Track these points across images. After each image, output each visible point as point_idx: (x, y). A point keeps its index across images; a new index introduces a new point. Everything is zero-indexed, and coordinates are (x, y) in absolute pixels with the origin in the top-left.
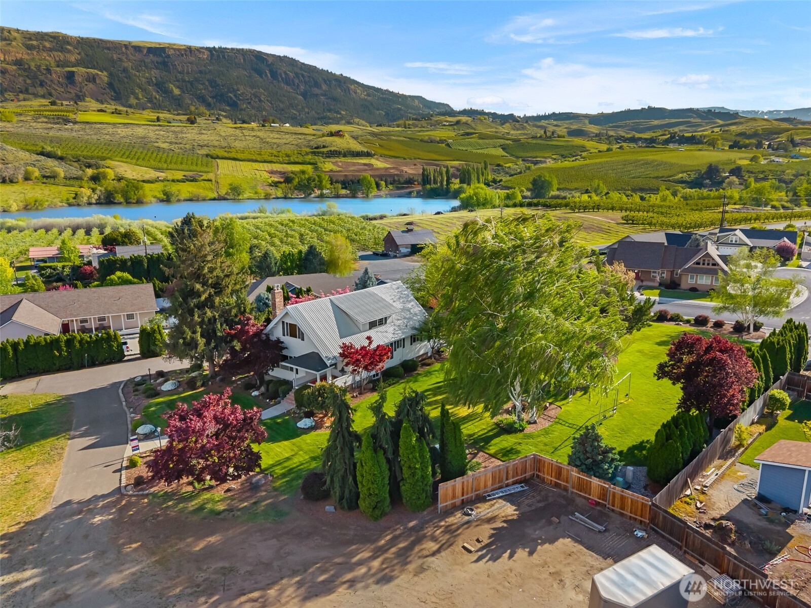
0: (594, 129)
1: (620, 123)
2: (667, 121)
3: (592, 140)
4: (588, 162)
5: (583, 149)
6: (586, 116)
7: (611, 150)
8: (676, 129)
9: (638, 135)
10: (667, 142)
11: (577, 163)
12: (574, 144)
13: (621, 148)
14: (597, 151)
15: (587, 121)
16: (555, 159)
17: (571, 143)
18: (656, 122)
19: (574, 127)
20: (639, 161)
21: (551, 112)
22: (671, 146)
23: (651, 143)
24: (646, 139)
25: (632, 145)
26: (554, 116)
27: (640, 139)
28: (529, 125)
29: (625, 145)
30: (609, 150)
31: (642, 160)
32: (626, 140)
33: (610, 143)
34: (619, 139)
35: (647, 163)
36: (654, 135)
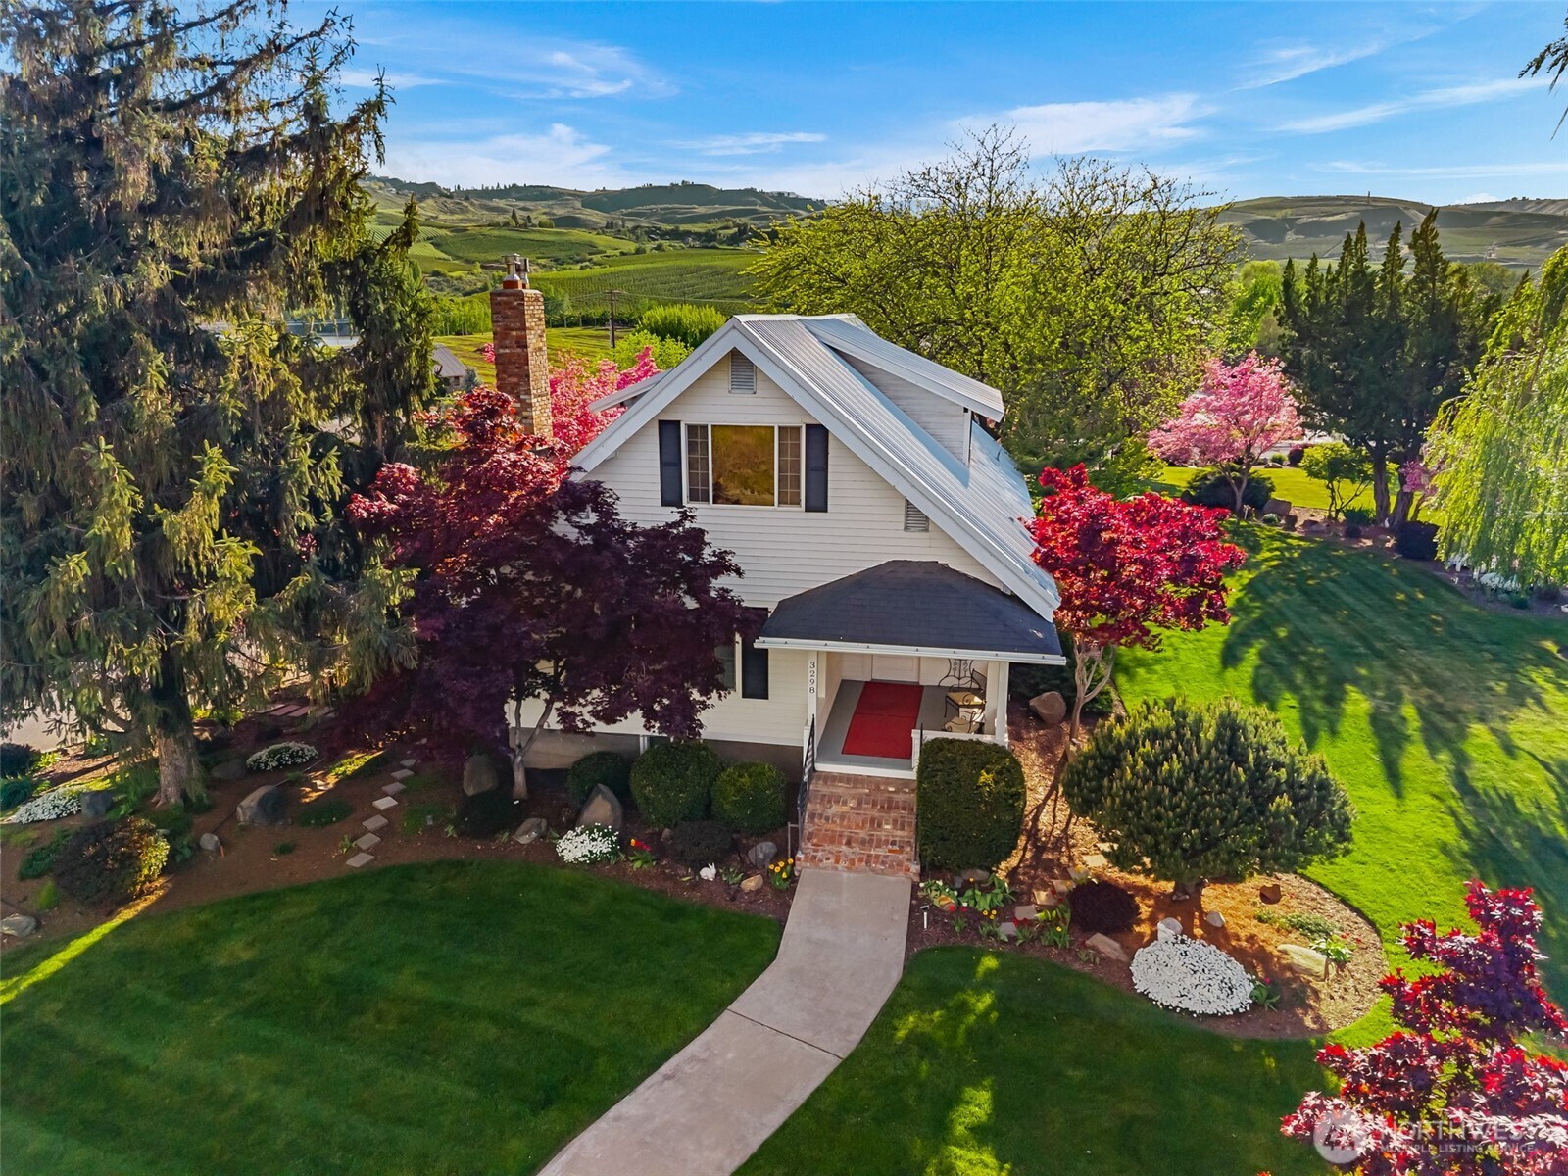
0: (598, 217)
1: (641, 209)
2: (718, 208)
3: (604, 233)
4: (608, 270)
5: (593, 249)
6: (576, 194)
7: (644, 251)
8: (745, 220)
9: (683, 228)
10: (735, 240)
11: (587, 272)
12: (573, 239)
13: (659, 248)
14: (617, 252)
15: (578, 204)
16: (544, 266)
17: (566, 238)
18: (701, 210)
19: (560, 211)
20: (705, 268)
21: (509, 183)
22: (745, 246)
23: (708, 240)
24: (698, 236)
25: (677, 244)
26: (514, 191)
27: (688, 233)
28: (472, 204)
29: (666, 243)
30: (638, 251)
31: (709, 267)
32: (664, 235)
33: (637, 239)
34: (650, 233)
35: (717, 273)
36: (711, 227)
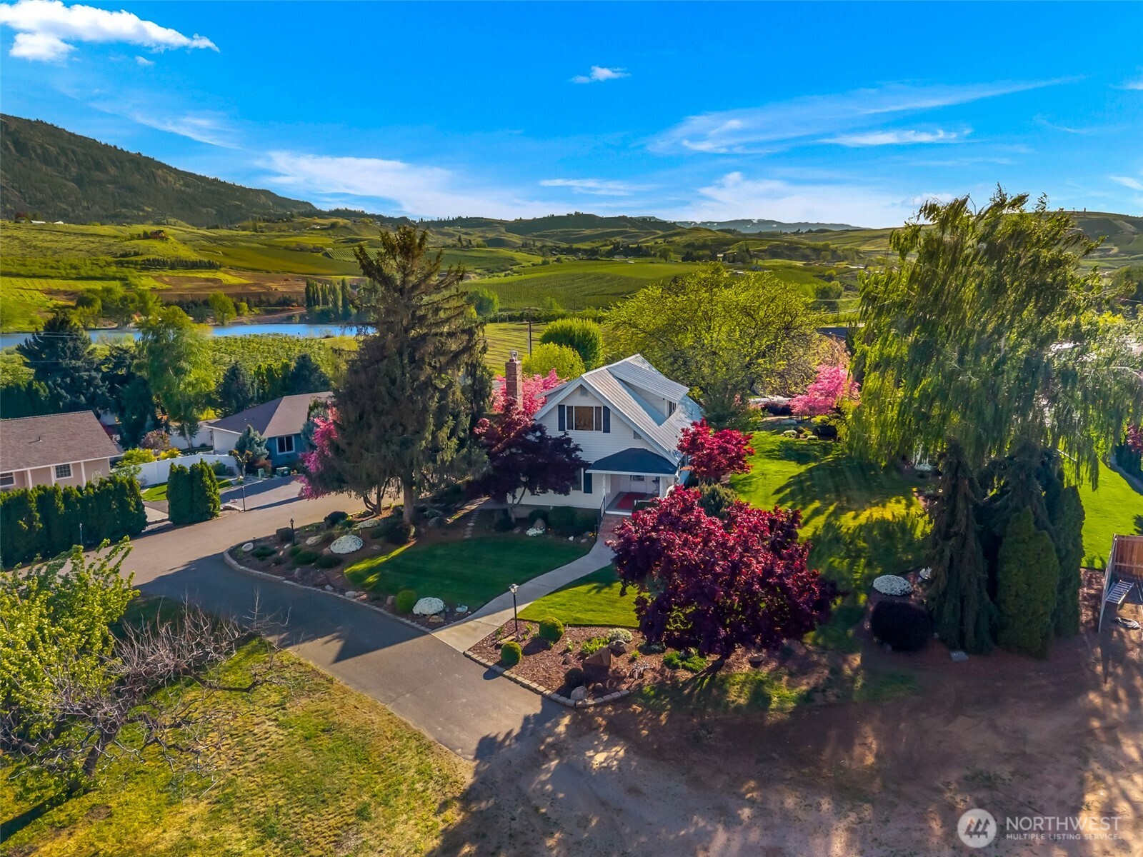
0: (516, 239)
1: (546, 232)
2: (600, 231)
3: (521, 251)
4: (524, 277)
5: (512, 261)
6: (502, 223)
7: (549, 263)
8: (619, 239)
9: (575, 246)
10: (610, 254)
11: (510, 278)
12: (499, 255)
13: (558, 260)
14: (530, 264)
15: (503, 230)
16: (480, 274)
17: (495, 255)
18: (588, 232)
19: (491, 235)
20: (590, 274)
21: (455, 216)
22: (617, 258)
23: (592, 254)
24: (585, 251)
25: (570, 257)
26: (460, 222)
27: (579, 250)
28: (431, 231)
29: (563, 257)
30: (544, 263)
31: (593, 274)
32: (562, 251)
33: (543, 255)
34: (553, 250)
35: (599, 278)
36: (594, 245)
